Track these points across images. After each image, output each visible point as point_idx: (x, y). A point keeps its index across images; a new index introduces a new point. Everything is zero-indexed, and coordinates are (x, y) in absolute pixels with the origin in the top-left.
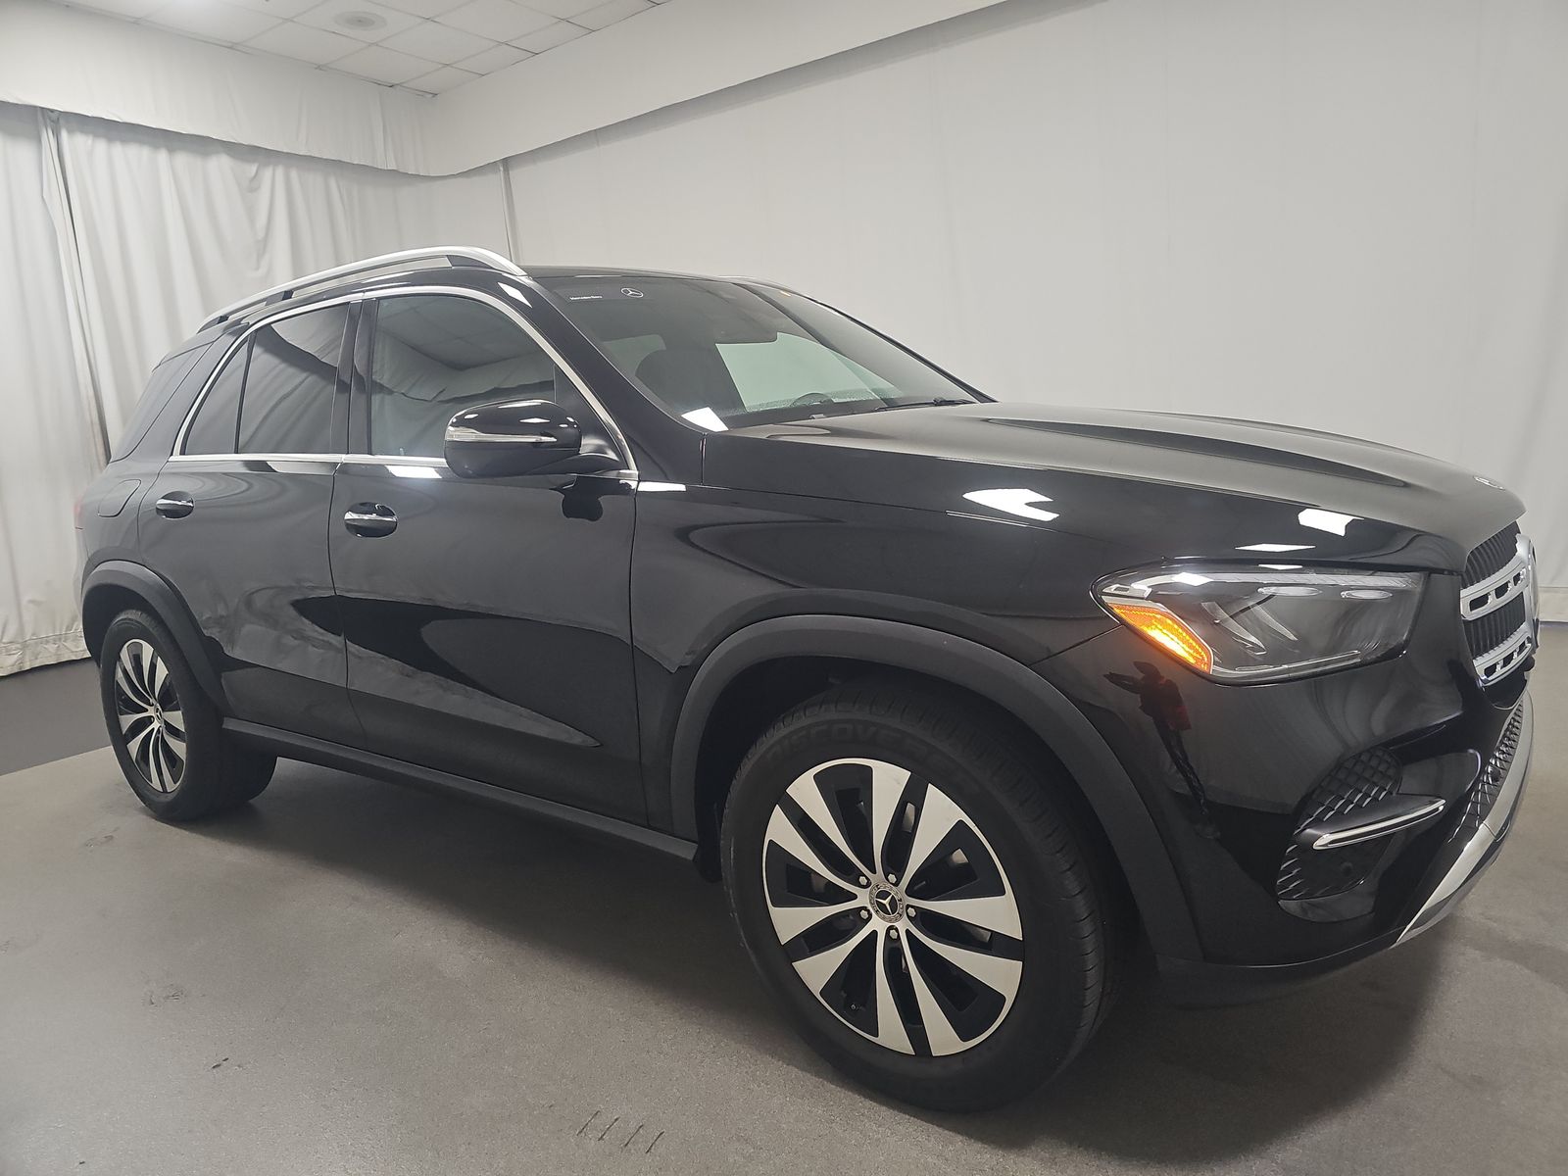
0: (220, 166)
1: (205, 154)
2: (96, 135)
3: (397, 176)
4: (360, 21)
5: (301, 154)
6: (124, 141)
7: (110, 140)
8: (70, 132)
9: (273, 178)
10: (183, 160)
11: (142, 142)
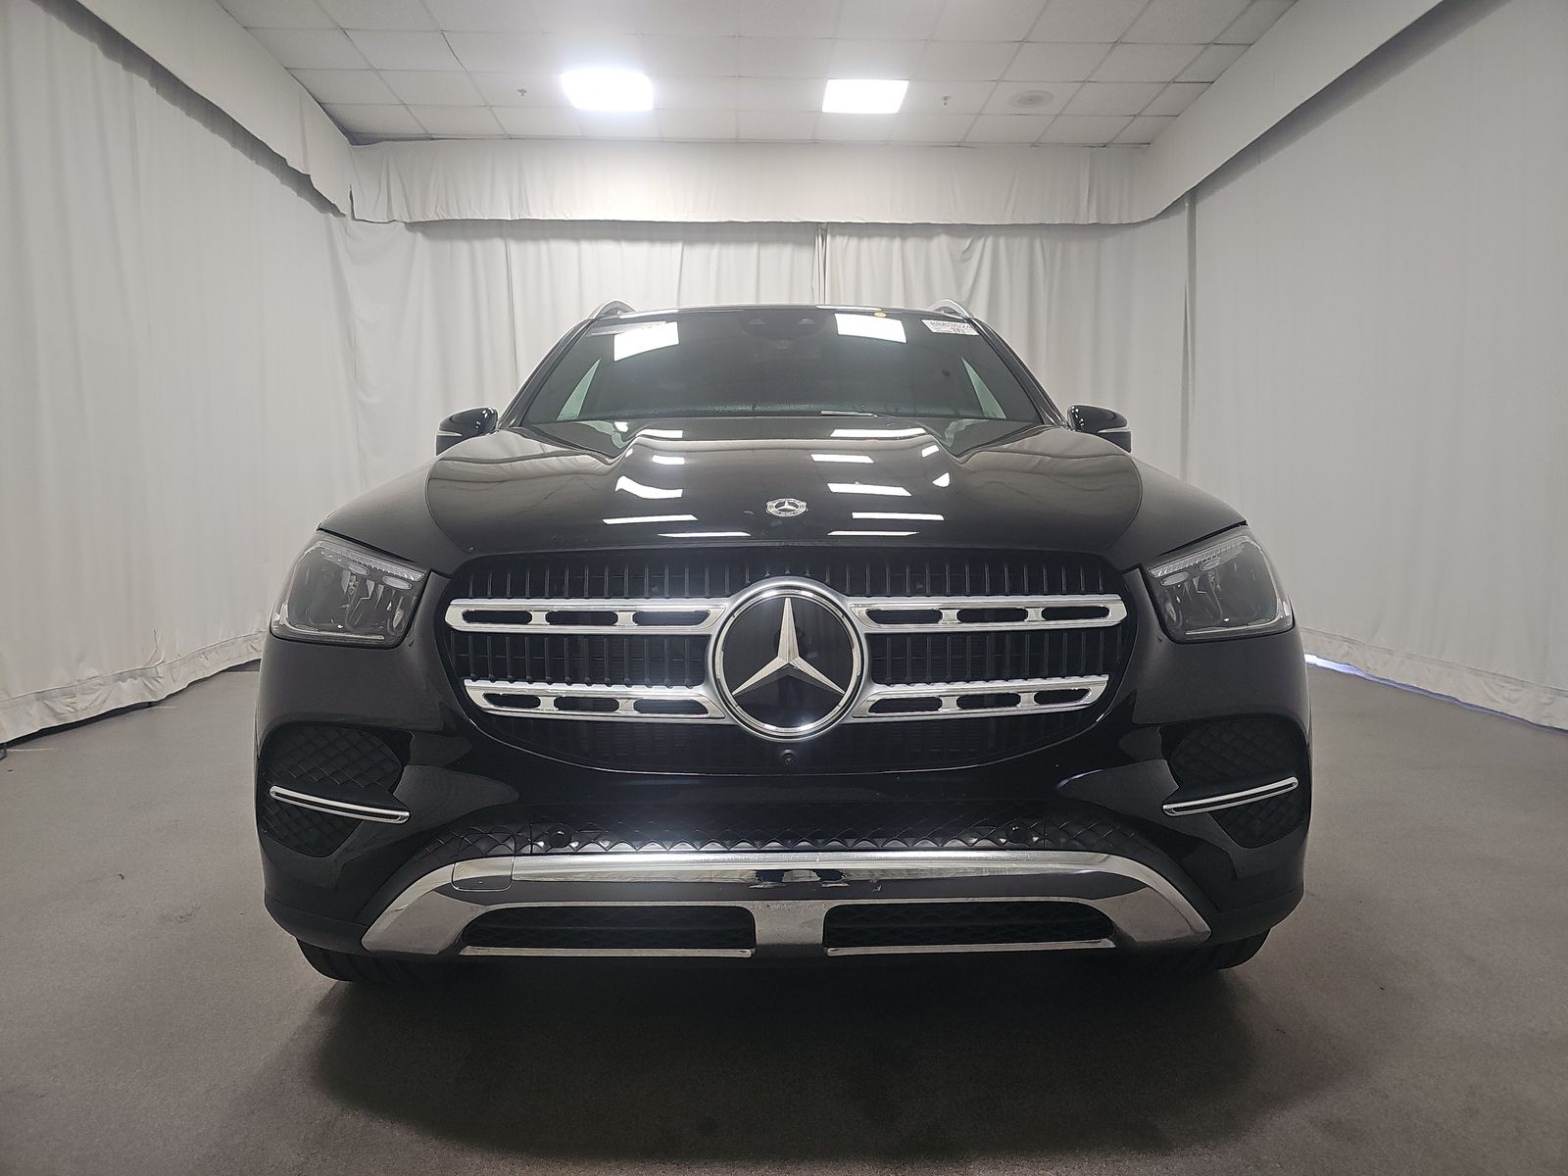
0: (942, 242)
1: (929, 237)
2: (850, 236)
3: (1100, 229)
4: (1031, 100)
5: (1006, 223)
6: (870, 236)
7: (860, 237)
8: (833, 236)
9: (984, 246)
10: (911, 244)
11: (882, 236)
